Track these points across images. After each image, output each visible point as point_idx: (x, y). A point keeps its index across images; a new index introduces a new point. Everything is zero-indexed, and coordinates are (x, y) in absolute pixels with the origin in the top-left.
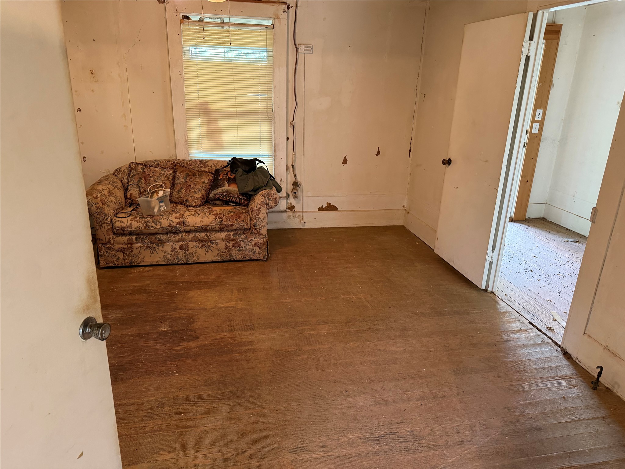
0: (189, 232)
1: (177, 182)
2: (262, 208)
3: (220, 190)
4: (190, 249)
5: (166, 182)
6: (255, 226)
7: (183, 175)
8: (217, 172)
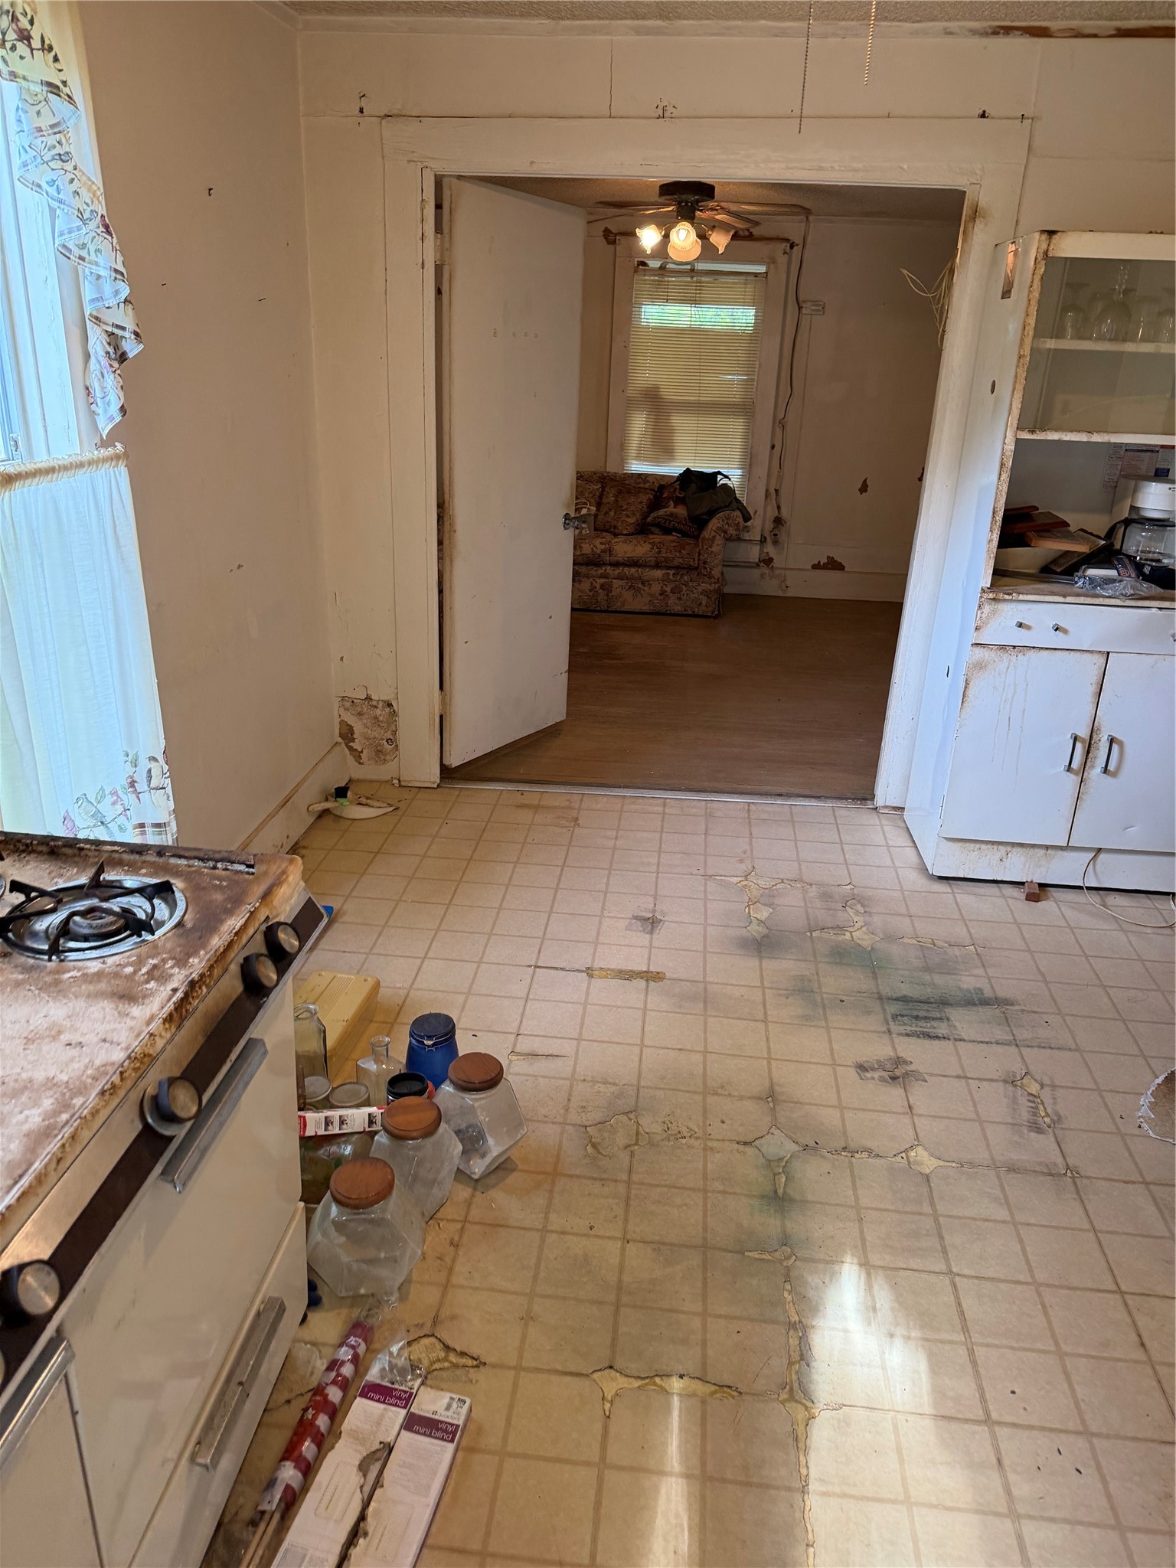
0: (616, 565)
1: (605, 501)
2: (718, 537)
3: (661, 512)
4: (613, 589)
5: (590, 500)
6: (705, 563)
7: (613, 491)
8: (662, 488)
